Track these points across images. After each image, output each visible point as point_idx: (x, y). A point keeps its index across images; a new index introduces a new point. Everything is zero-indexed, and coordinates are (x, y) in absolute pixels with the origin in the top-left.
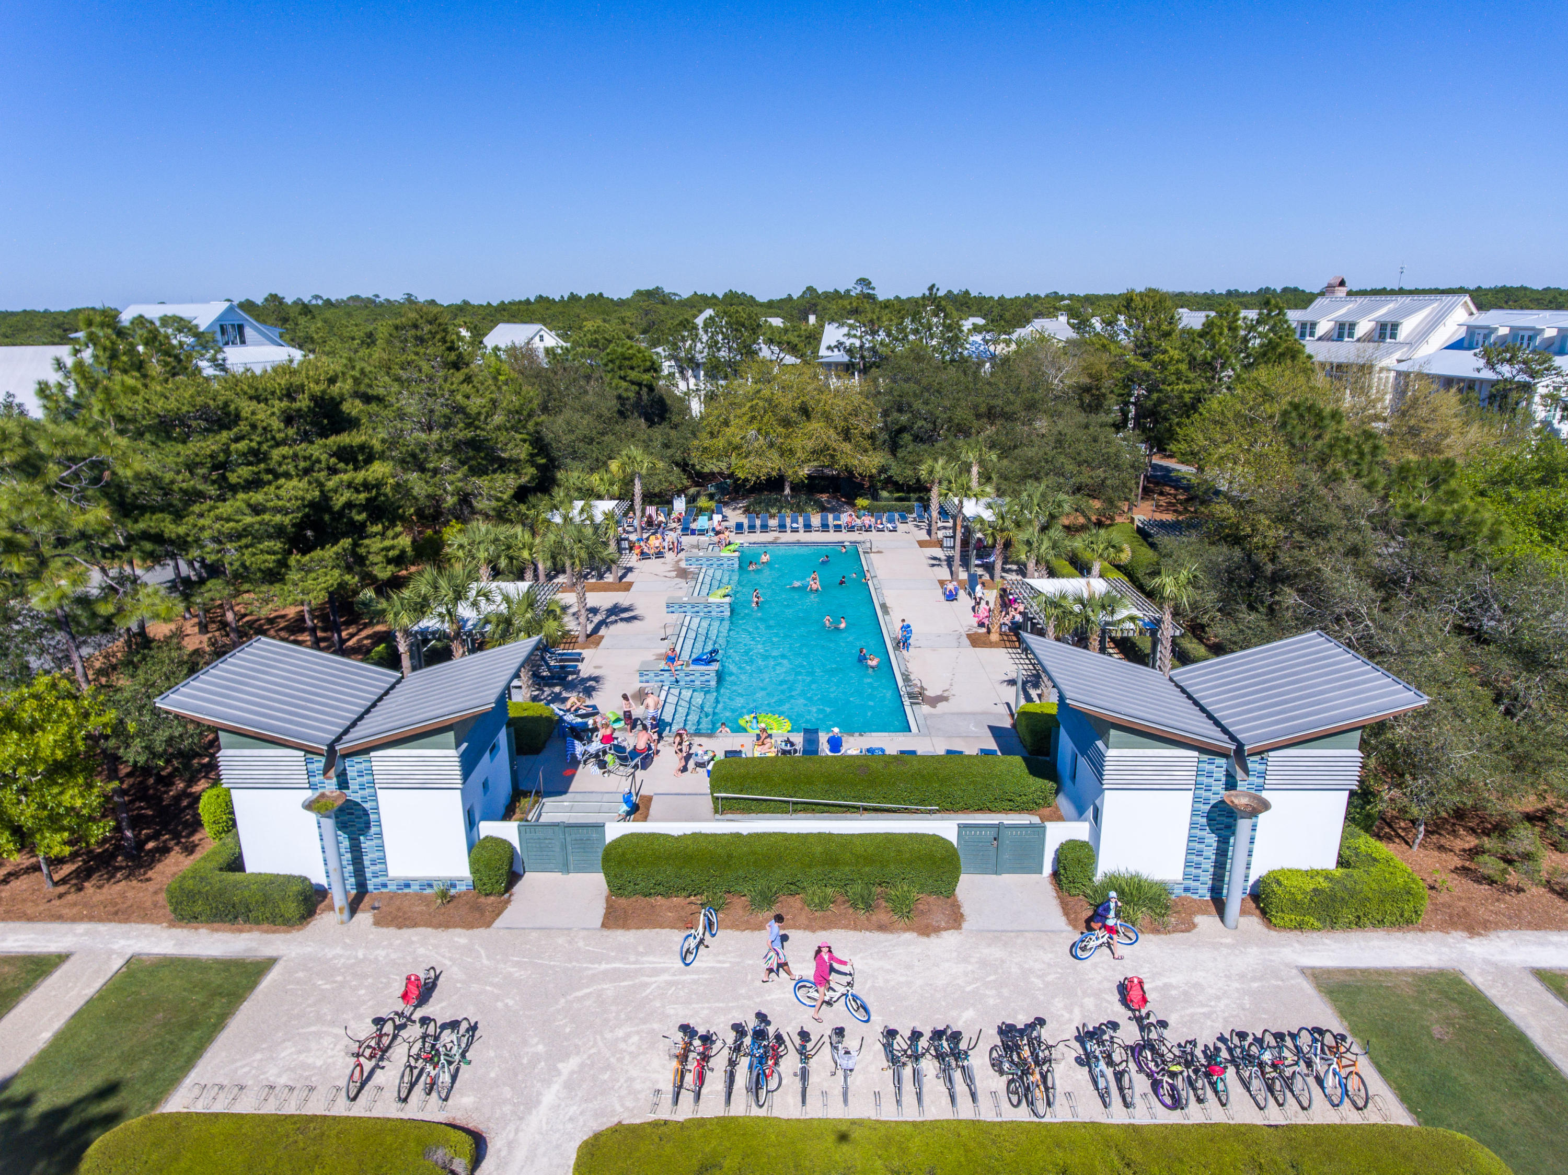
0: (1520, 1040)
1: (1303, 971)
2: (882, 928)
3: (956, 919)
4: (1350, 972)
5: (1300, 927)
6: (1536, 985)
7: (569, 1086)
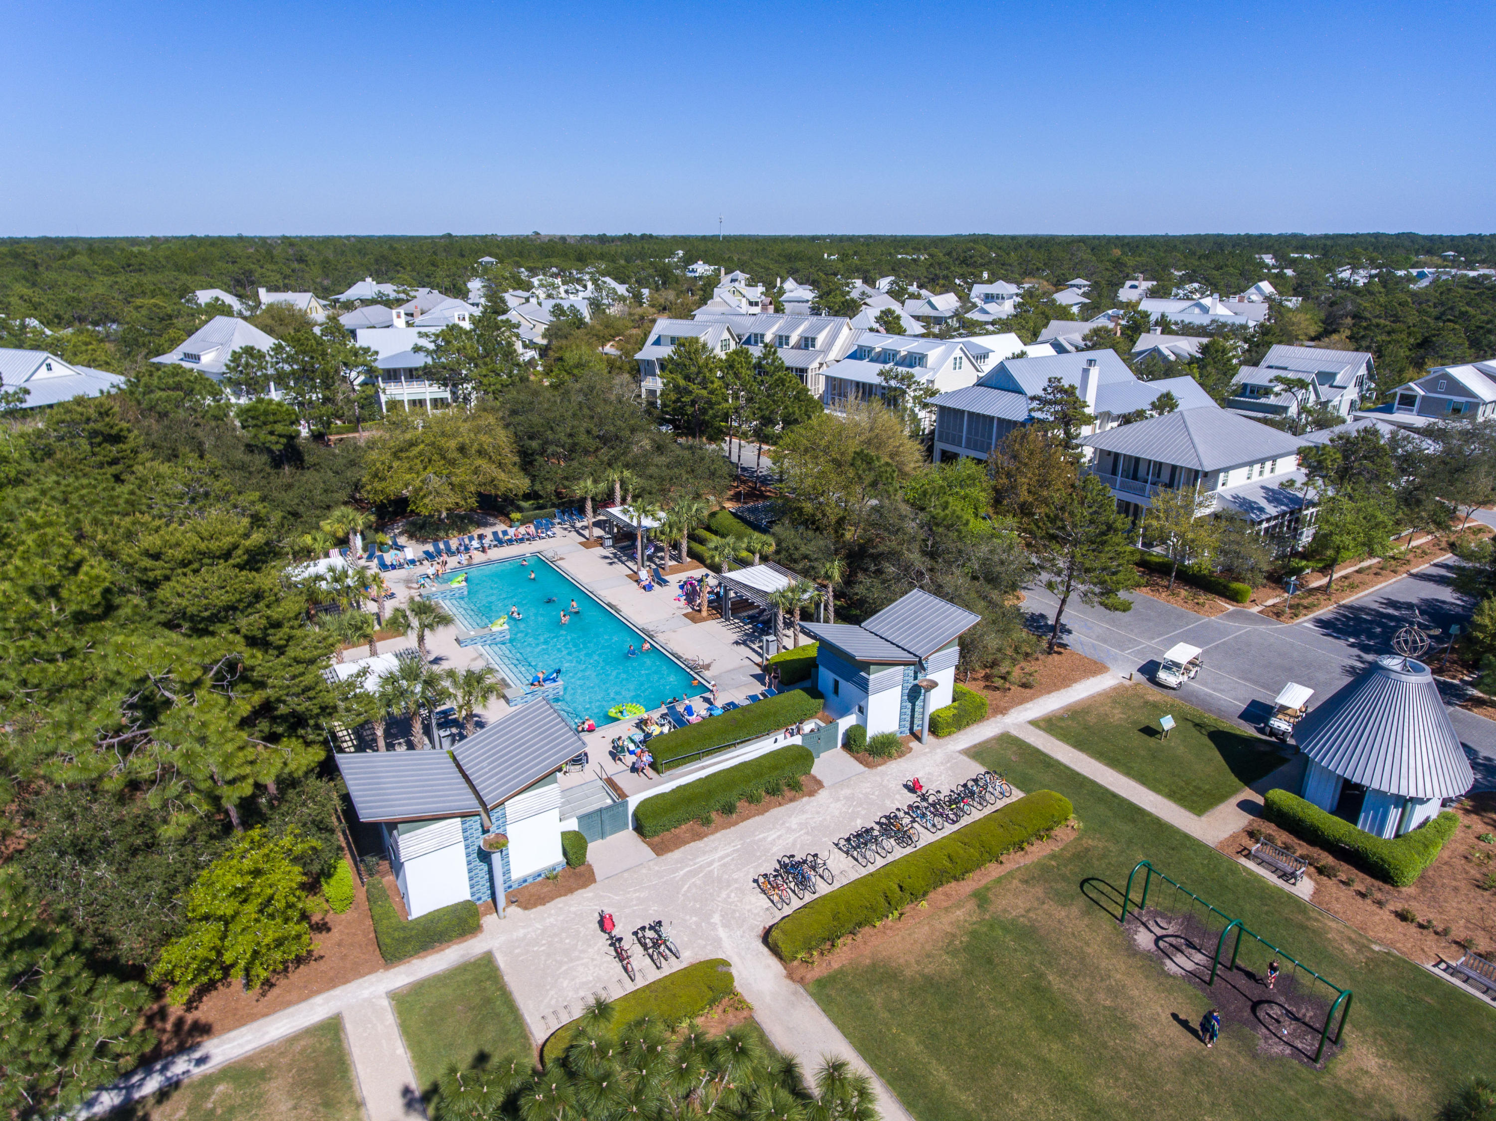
0: (1037, 751)
1: (960, 752)
2: (792, 800)
3: (819, 784)
4: (975, 746)
5: (949, 734)
6: (1031, 728)
7: (725, 926)
